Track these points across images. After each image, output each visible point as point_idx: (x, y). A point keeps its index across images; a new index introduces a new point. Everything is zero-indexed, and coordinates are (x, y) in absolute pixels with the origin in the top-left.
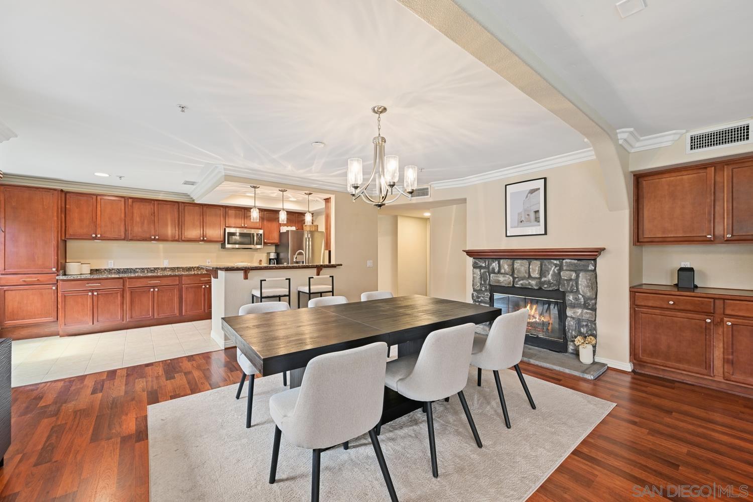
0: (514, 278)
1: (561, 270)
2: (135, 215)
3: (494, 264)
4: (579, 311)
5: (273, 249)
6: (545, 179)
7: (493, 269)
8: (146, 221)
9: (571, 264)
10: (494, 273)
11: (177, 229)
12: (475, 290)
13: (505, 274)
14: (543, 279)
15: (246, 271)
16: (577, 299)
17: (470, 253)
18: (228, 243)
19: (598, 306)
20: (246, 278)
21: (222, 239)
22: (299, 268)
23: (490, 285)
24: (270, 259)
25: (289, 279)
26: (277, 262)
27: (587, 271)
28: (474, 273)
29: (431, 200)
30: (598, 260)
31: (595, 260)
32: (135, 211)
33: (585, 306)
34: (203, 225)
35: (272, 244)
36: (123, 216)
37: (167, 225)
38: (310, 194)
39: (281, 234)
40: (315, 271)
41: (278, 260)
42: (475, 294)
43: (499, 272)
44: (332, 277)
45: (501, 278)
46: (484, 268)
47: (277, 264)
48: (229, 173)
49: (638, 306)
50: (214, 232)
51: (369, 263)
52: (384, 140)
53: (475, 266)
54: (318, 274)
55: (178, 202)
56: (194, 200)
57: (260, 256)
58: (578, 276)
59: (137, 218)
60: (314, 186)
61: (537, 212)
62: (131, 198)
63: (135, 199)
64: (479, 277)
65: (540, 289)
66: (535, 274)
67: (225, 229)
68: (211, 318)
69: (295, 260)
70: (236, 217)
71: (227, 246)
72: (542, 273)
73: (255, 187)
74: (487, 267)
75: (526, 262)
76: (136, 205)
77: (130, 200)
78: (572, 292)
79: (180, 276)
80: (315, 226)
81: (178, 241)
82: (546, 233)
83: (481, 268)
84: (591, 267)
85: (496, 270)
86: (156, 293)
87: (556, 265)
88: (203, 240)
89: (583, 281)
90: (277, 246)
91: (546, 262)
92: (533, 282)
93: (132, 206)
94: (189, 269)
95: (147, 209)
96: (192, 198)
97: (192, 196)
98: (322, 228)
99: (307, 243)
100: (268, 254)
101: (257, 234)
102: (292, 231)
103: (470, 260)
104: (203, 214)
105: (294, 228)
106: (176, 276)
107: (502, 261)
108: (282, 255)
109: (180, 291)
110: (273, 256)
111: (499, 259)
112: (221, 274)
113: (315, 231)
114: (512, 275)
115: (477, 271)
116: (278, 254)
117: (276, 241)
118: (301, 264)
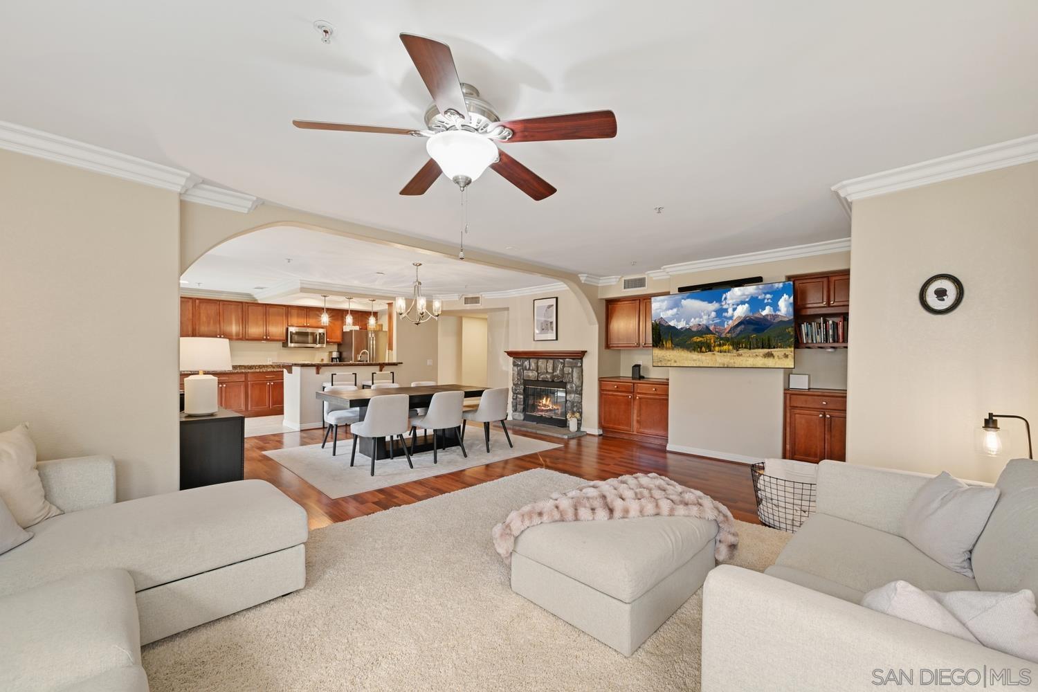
0: (538, 373)
1: (564, 367)
2: (202, 315)
3: (526, 363)
4: (573, 396)
5: (335, 347)
6: (557, 298)
7: (526, 366)
8: (212, 322)
9: (570, 362)
10: (526, 370)
11: (241, 327)
12: (514, 384)
13: (533, 370)
14: (555, 374)
15: (318, 367)
16: (572, 387)
17: (510, 354)
18: (291, 342)
19: (583, 392)
20: (318, 373)
21: (285, 338)
22: (364, 365)
23: (523, 379)
24: (332, 359)
25: (356, 374)
26: (341, 360)
27: (577, 367)
28: (513, 370)
29: (481, 307)
30: (584, 359)
31: (582, 359)
32: (202, 311)
33: (576, 392)
34: (266, 323)
35: (334, 343)
36: (191, 316)
37: (231, 324)
38: (374, 300)
39: (344, 334)
40: (378, 368)
41: (341, 358)
42: (514, 387)
43: (529, 369)
44: (393, 373)
45: (531, 374)
46: (520, 366)
47: (340, 361)
48: (305, 286)
49: (603, 390)
50: (277, 330)
51: (429, 362)
52: (420, 283)
53: (515, 364)
54: (381, 370)
55: (242, 303)
56: (256, 300)
57: (322, 354)
58: (572, 371)
59: (204, 318)
60: (377, 294)
61: (551, 323)
62: (198, 299)
63: (203, 301)
64: (516, 373)
65: (553, 381)
66: (550, 370)
67: (287, 329)
68: (283, 414)
69: (359, 359)
70: (298, 316)
71: (290, 344)
72: (554, 369)
73: (325, 296)
74: (522, 365)
75: (545, 361)
76: (203, 306)
77: (197, 301)
78: (569, 382)
79: (246, 374)
80: (379, 325)
81: (241, 339)
82: (557, 339)
83: (517, 365)
84: (579, 365)
85: (528, 367)
86: (223, 389)
87: (561, 363)
88: (266, 340)
89: (575, 375)
90: (339, 345)
91: (556, 360)
92: (549, 376)
93: (199, 307)
94: (251, 367)
95: (212, 310)
96: (254, 298)
97: (255, 296)
98: (385, 328)
99: (372, 343)
100: (331, 353)
101: (320, 334)
102: (355, 331)
103: (511, 359)
104: (266, 314)
105: (357, 328)
106: (242, 373)
107: (531, 360)
108: (345, 355)
109: (246, 387)
110: (335, 355)
111: (529, 358)
112: (296, 370)
113: (379, 331)
114: (537, 371)
115: (515, 368)
116: (340, 353)
117: (339, 340)
118: (365, 362)
